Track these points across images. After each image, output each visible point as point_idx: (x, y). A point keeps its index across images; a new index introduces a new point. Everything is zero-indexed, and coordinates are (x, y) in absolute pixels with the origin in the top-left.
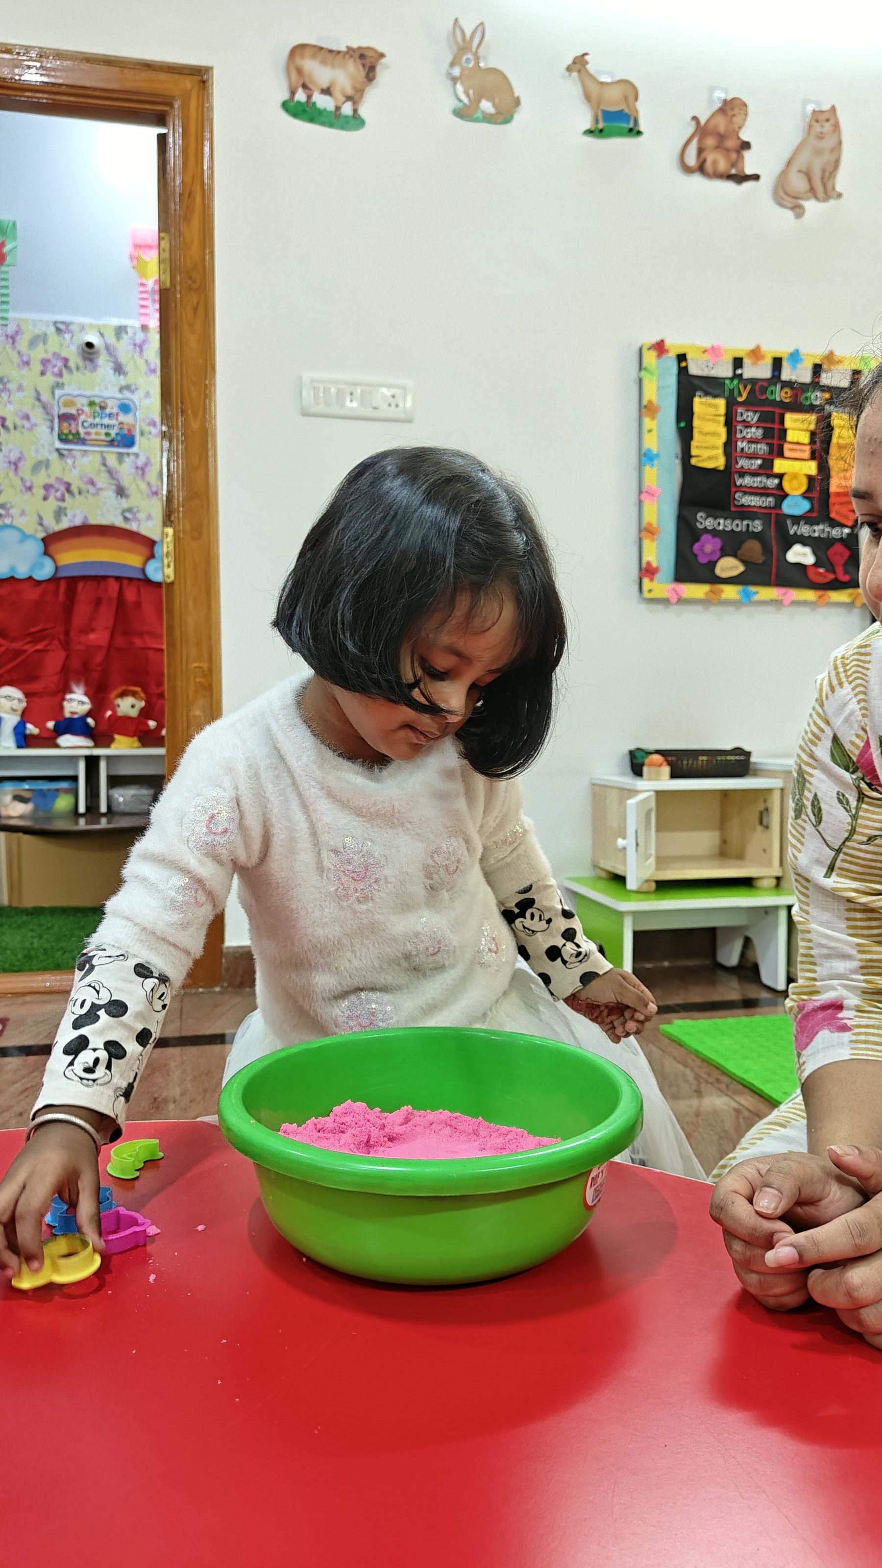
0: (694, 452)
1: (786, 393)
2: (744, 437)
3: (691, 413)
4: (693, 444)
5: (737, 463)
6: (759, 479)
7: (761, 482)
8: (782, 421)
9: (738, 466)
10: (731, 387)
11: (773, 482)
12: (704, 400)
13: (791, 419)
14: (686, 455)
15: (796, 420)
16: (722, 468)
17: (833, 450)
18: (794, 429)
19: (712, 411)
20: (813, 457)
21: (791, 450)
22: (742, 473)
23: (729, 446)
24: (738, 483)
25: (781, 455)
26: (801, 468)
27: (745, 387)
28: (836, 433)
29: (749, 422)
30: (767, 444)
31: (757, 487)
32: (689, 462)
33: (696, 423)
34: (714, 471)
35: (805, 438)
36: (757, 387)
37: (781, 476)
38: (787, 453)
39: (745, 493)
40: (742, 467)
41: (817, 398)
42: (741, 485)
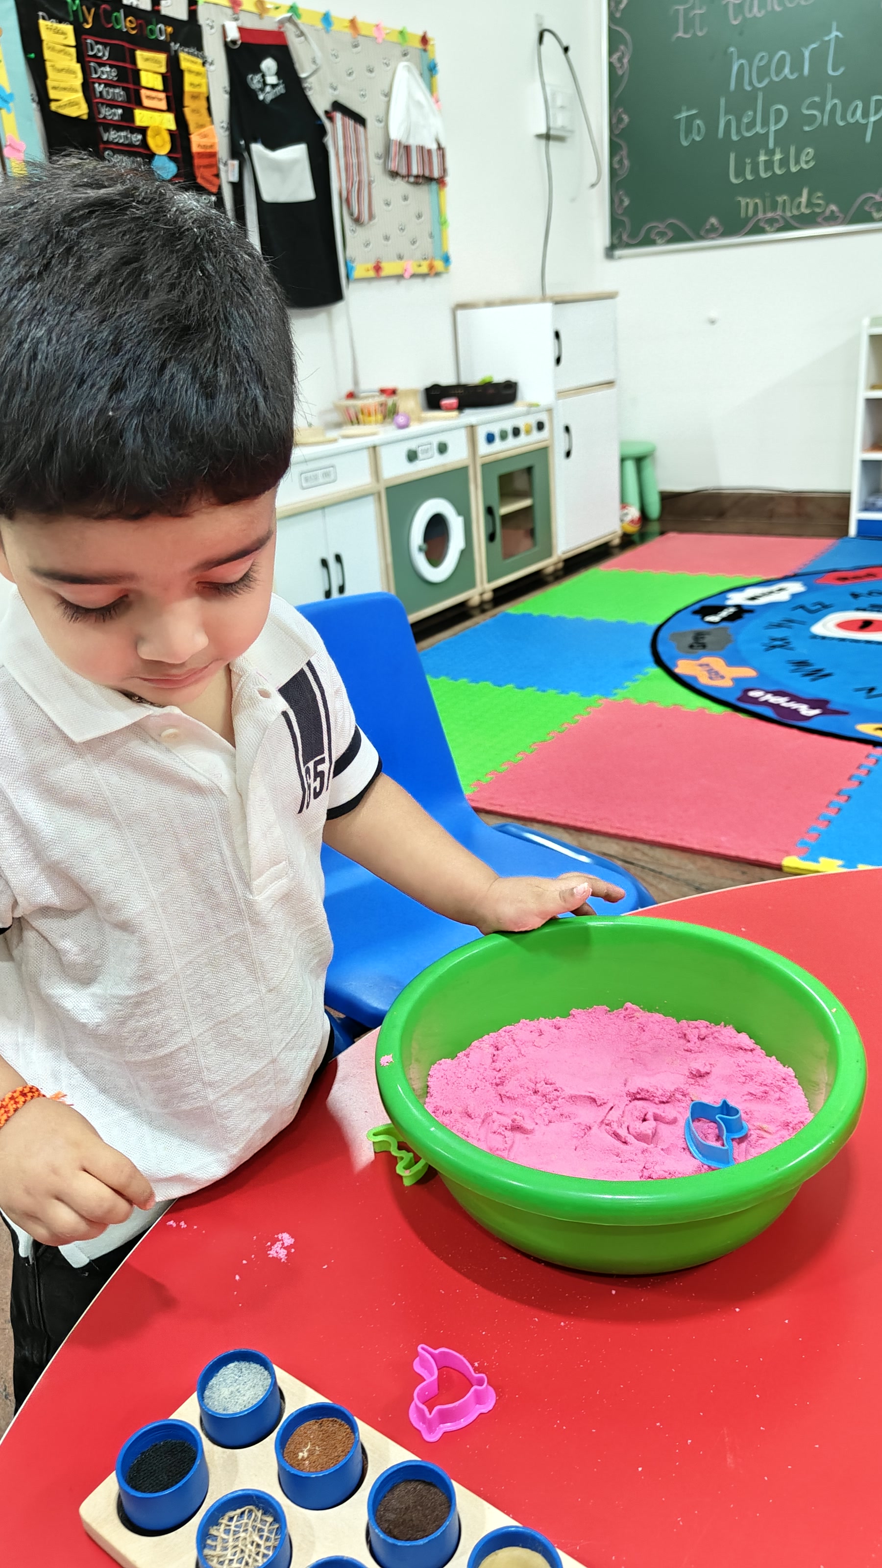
0: (52, 94)
1: (130, 21)
2: (99, 78)
3: (39, 41)
4: (50, 83)
5: (99, 113)
6: (123, 134)
7: (126, 137)
8: (133, 61)
9: (101, 116)
10: (75, 8)
11: (137, 138)
12: (49, 23)
13: (141, 56)
14: (43, 98)
15: (147, 60)
16: (85, 117)
17: (187, 101)
18: (146, 70)
19: (60, 38)
20: (169, 110)
21: (148, 97)
22: (108, 126)
23: (87, 87)
24: (105, 139)
25: (140, 104)
26: (161, 123)
27: (89, 11)
28: (188, 79)
29: (100, 58)
30: (124, 89)
31: (122, 144)
32: (49, 107)
33: (47, 54)
34: (77, 119)
35: (158, 83)
36: (101, 11)
37: (143, 131)
38: (146, 102)
39: (115, 152)
40: (105, 118)
41: (162, 32)
42: (108, 140)
